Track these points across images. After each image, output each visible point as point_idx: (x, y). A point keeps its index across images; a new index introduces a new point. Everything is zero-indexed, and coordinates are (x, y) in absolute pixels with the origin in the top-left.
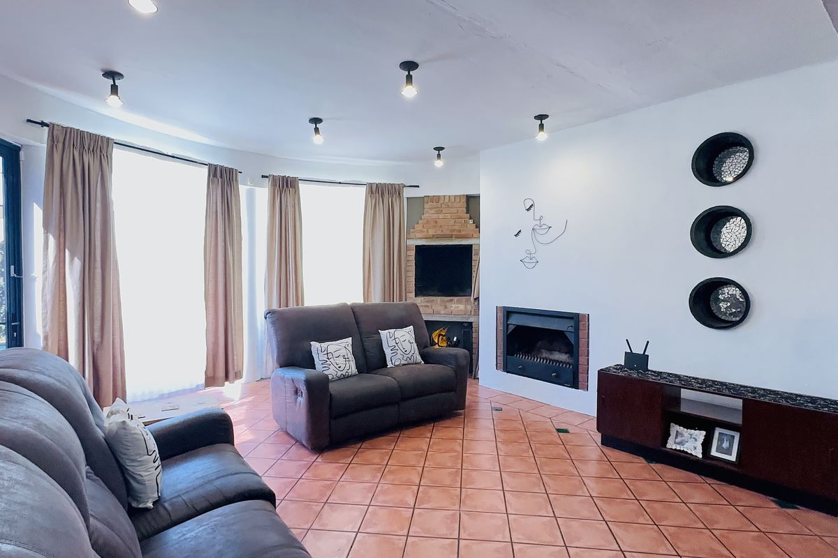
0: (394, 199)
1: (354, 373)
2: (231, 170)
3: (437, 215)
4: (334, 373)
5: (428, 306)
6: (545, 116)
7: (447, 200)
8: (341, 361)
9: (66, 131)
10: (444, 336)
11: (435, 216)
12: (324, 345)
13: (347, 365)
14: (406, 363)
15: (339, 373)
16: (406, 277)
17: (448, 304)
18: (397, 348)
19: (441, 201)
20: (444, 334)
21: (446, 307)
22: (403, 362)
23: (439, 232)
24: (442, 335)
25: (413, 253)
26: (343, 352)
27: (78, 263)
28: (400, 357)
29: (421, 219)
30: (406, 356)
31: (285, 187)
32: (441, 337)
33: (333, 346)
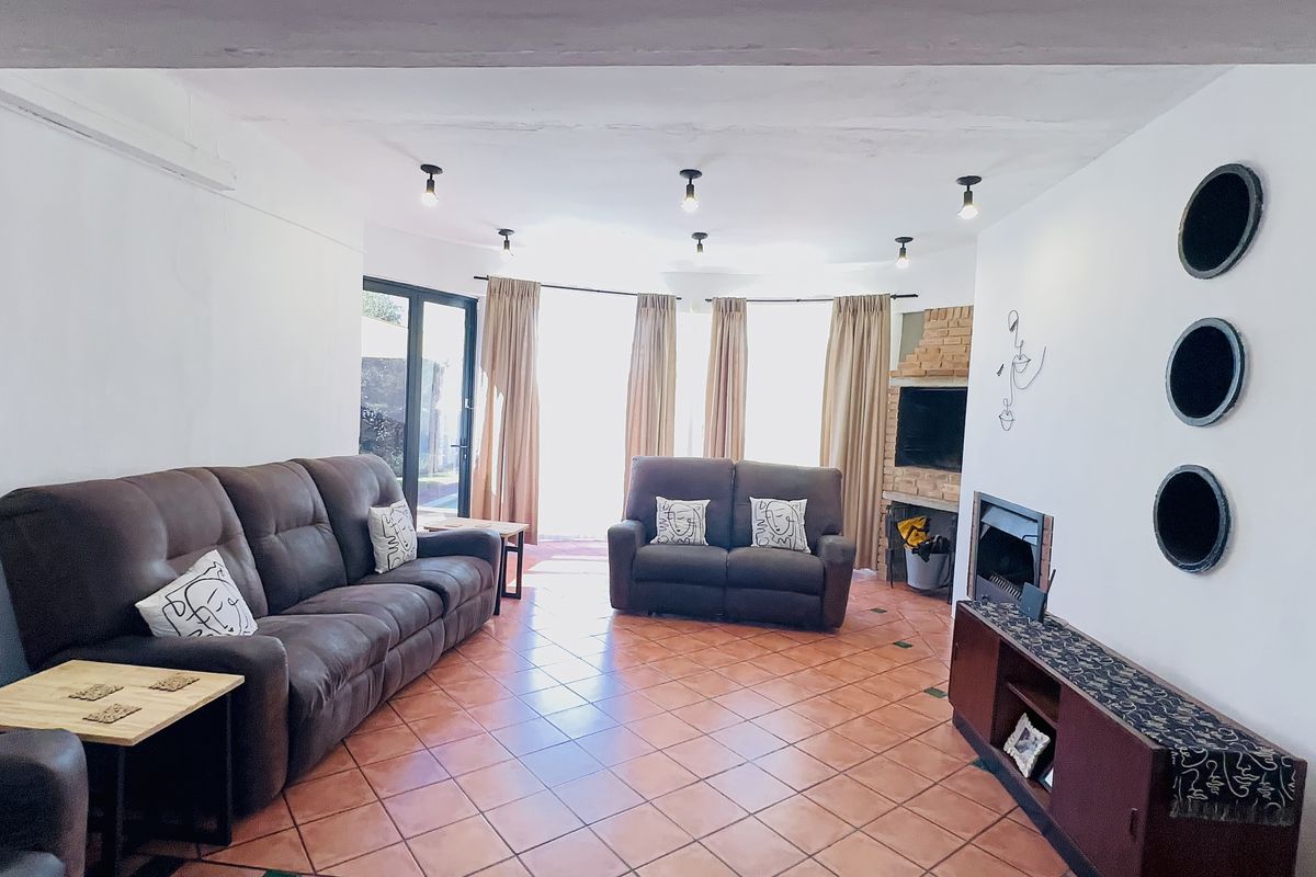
0: (873, 318)
1: (698, 541)
2: (665, 298)
3: (941, 340)
4: (670, 537)
5: (909, 482)
6: (976, 180)
7: (957, 315)
8: (683, 525)
9: (502, 282)
10: (919, 530)
11: (938, 342)
12: (670, 502)
13: (690, 531)
14: (778, 545)
15: (677, 538)
16: (886, 434)
17: (939, 482)
18: (766, 523)
19: (949, 316)
20: (919, 527)
21: (935, 487)
22: (772, 543)
23: (937, 367)
24: (915, 528)
25: (897, 399)
26: (690, 514)
27: (501, 397)
28: (769, 536)
29: (918, 347)
30: (777, 537)
31: (730, 310)
32: (915, 531)
33: (678, 505)
